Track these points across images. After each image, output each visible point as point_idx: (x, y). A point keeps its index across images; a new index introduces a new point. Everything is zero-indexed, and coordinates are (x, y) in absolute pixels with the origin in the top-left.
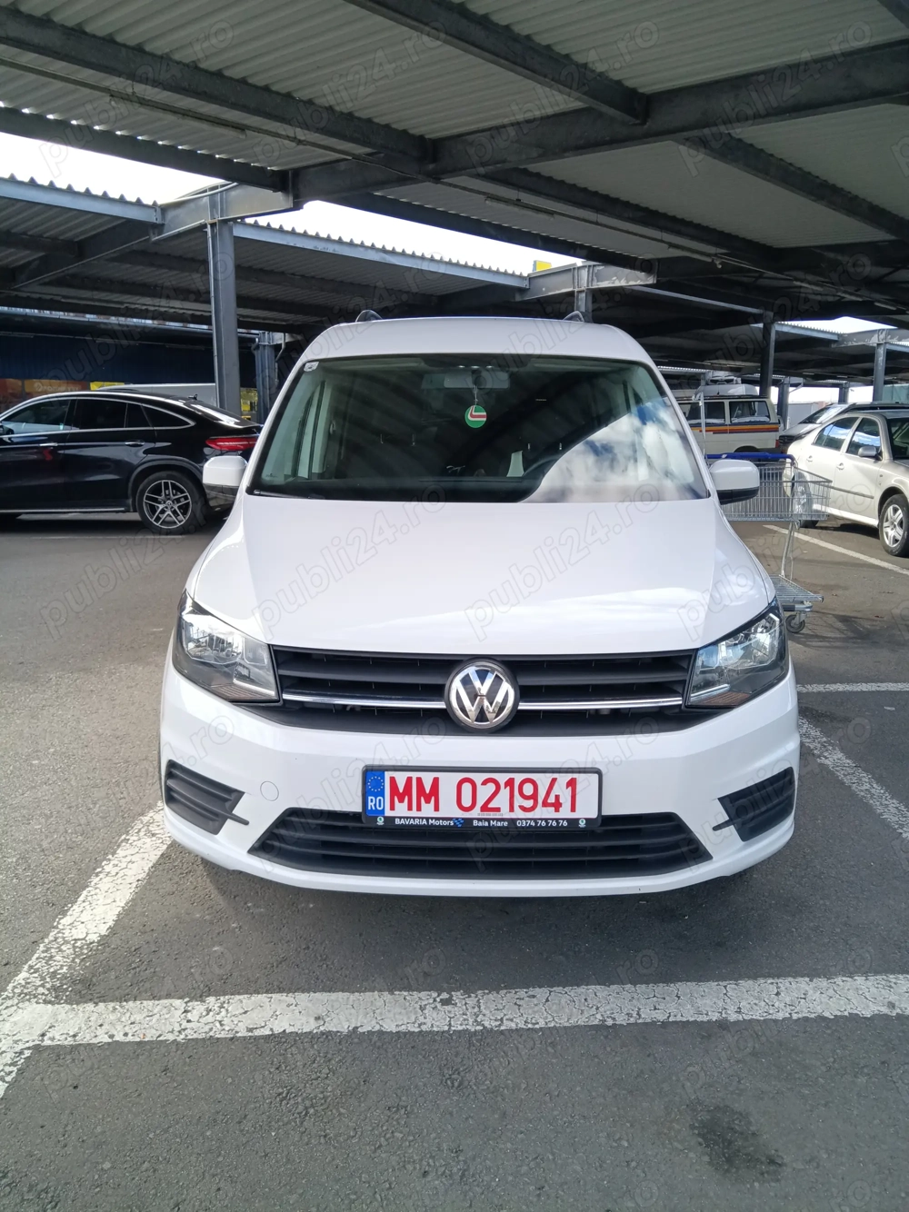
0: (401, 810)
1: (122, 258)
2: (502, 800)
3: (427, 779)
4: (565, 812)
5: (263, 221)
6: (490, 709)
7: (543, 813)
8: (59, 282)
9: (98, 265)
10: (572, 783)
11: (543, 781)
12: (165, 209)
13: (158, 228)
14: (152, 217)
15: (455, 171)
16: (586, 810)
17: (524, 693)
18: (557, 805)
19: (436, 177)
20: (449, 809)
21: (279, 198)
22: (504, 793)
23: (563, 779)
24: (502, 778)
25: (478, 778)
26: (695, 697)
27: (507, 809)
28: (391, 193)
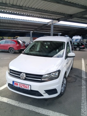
0: (15, 85)
1: (45, 27)
2: (22, 86)
3: (17, 83)
4: (28, 89)
5: (57, 23)
6: (23, 78)
7: (26, 88)
8: (40, 29)
9: (43, 28)
10: (28, 86)
11: (26, 85)
12: (48, 23)
13: (47, 24)
14: (47, 23)
15: (73, 18)
16: (29, 89)
17: (27, 77)
18: (27, 88)
19: (71, 18)
20: (19, 86)
21: (57, 21)
22: (23, 86)
23: (28, 85)
24: (23, 84)
25: (21, 84)
26: (42, 80)
27: (23, 87)
28: (69, 20)
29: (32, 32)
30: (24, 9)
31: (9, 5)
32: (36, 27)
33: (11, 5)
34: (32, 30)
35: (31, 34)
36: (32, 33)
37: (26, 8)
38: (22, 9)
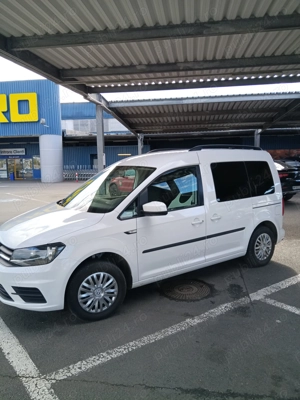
29: (260, 131)
30: (183, 70)
31: (139, 68)
32: (271, 114)
33: (144, 67)
34: (259, 123)
35: (257, 139)
36: (261, 134)
37: (190, 65)
38: (178, 70)
